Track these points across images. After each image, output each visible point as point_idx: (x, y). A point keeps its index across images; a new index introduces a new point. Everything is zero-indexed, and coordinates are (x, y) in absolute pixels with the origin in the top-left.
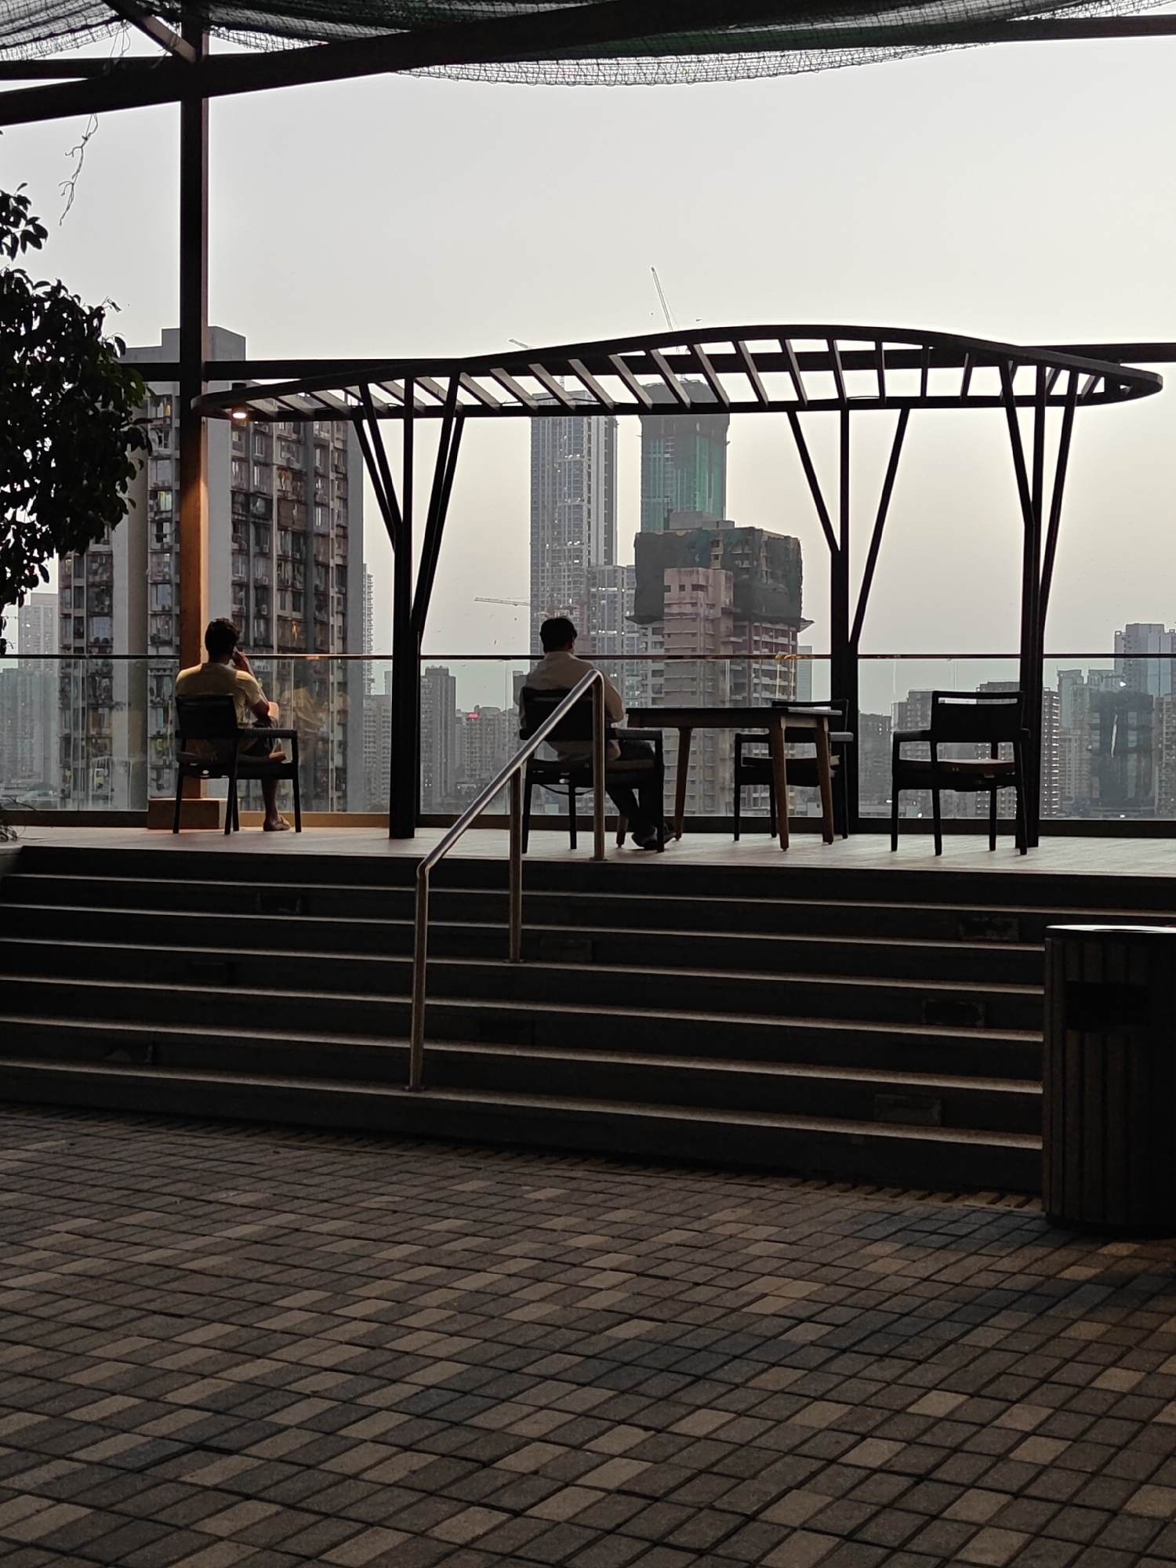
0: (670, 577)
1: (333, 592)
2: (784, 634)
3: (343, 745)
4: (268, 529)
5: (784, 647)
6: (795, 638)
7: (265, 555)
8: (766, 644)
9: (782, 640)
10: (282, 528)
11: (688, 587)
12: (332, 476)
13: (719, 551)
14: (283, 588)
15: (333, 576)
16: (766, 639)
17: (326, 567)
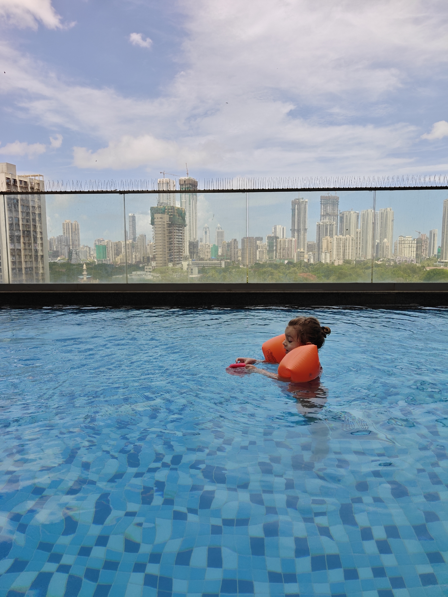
0: (156, 216)
1: (37, 219)
2: (181, 227)
3: (42, 251)
4: (18, 205)
5: (181, 230)
6: (184, 228)
7: (17, 211)
8: (177, 229)
9: (181, 229)
10: (22, 206)
11: (159, 218)
13: (167, 211)
14: (23, 218)
15: (37, 215)
17: (35, 213)
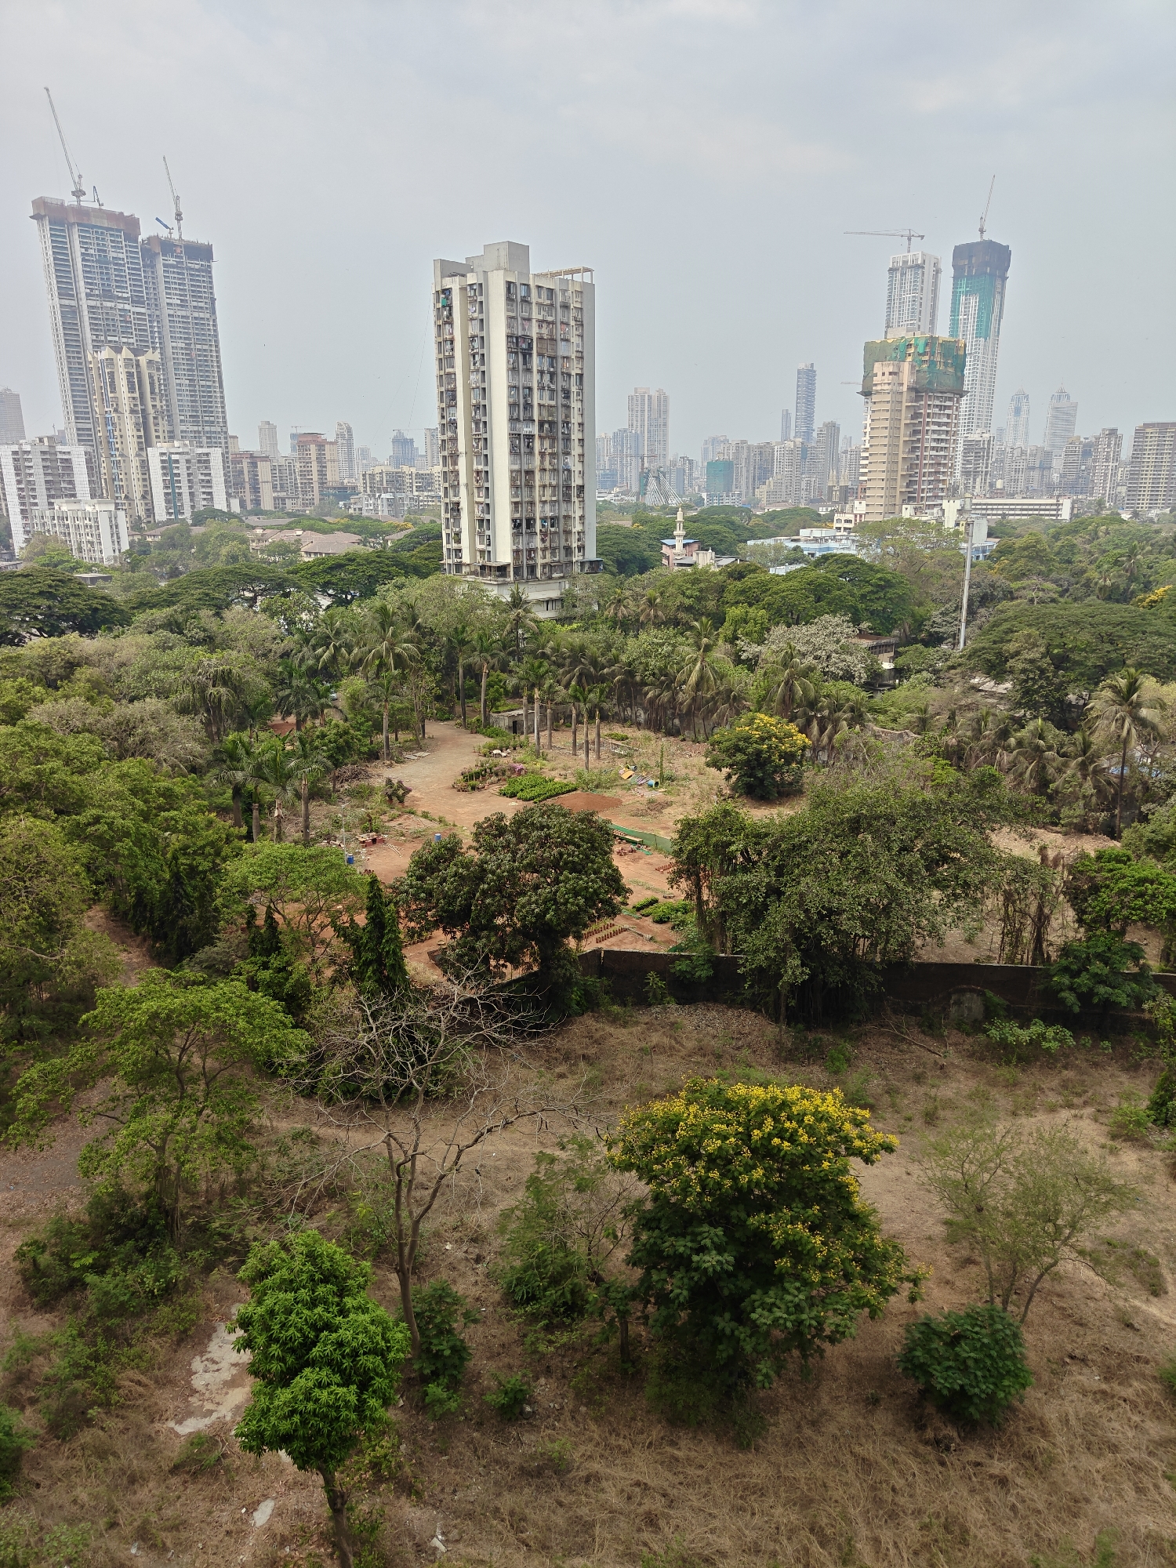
0: (878, 368)
1: (574, 389)
2: (950, 399)
3: (582, 473)
4: (531, 355)
5: (949, 407)
6: (958, 402)
7: (529, 370)
8: (937, 406)
9: (948, 403)
10: (540, 355)
11: (887, 374)
12: (572, 323)
13: (912, 350)
14: (542, 388)
15: (573, 380)
16: (937, 403)
17: (569, 375)
